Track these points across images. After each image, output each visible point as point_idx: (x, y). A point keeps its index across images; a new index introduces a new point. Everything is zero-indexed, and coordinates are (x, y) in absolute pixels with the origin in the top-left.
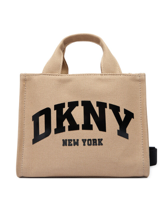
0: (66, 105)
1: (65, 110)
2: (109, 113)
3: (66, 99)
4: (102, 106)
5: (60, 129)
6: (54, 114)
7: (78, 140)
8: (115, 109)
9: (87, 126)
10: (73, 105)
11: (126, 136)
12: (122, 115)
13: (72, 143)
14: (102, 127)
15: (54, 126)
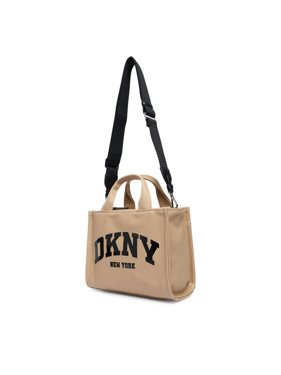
1: (112, 239)
2: (140, 242)
3: (113, 230)
4: (135, 236)
5: (109, 254)
6: (105, 241)
7: (119, 263)
8: (144, 240)
9: (125, 253)
10: (117, 235)
11: (153, 263)
12: (149, 245)
13: (116, 265)
14: (135, 255)
15: (105, 251)
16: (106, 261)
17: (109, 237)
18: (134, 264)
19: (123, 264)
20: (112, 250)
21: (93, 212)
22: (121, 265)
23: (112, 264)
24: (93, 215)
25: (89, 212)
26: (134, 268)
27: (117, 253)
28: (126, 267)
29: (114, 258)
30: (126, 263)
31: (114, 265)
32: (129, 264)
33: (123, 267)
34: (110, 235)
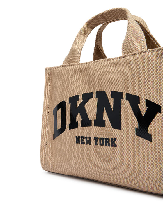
0: (81, 97)
1: (79, 103)
5: (74, 125)
6: (68, 107)
7: (90, 138)
8: (134, 100)
9: (100, 122)
10: (87, 97)
11: (149, 138)
12: (143, 109)
13: (85, 140)
14: (116, 124)
15: (68, 121)
16: (70, 134)
17: (73, 100)
18: (115, 139)
19: (96, 139)
20: (79, 118)
21: (51, 69)
22: (93, 141)
23: (79, 140)
24: (51, 73)
25: (46, 69)
26: (116, 146)
27: (86, 123)
28: (101, 145)
29: (81, 131)
30: (101, 139)
31: (82, 140)
32: (106, 139)
33: (96, 144)
34: (77, 98)
